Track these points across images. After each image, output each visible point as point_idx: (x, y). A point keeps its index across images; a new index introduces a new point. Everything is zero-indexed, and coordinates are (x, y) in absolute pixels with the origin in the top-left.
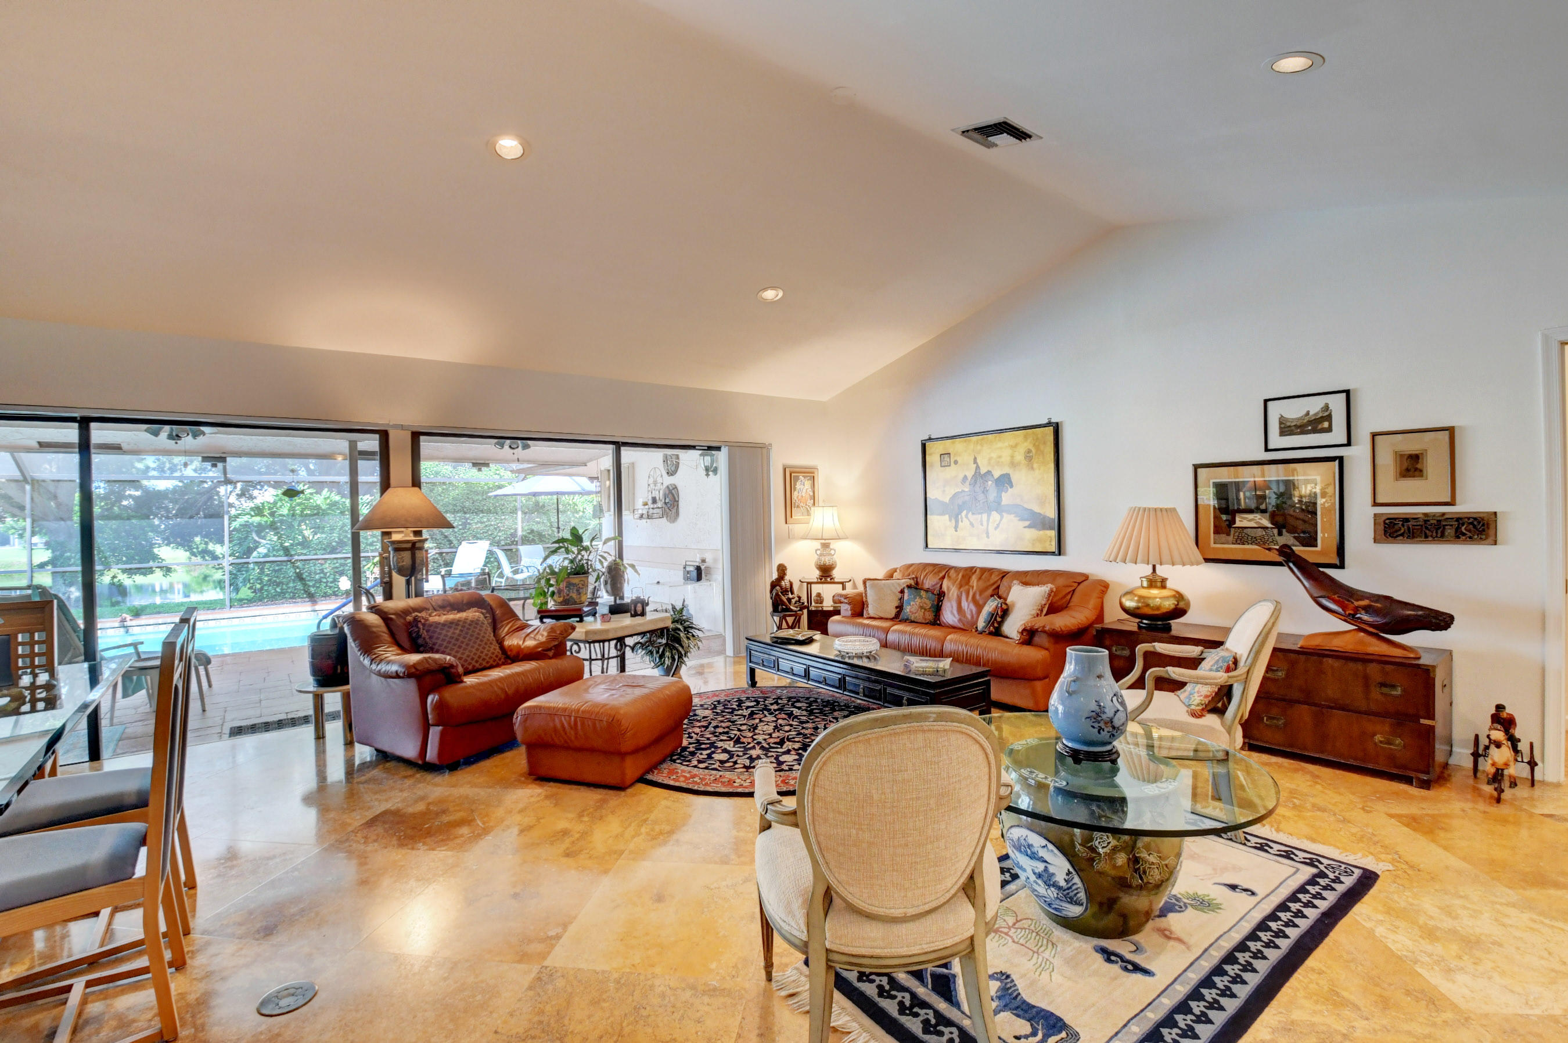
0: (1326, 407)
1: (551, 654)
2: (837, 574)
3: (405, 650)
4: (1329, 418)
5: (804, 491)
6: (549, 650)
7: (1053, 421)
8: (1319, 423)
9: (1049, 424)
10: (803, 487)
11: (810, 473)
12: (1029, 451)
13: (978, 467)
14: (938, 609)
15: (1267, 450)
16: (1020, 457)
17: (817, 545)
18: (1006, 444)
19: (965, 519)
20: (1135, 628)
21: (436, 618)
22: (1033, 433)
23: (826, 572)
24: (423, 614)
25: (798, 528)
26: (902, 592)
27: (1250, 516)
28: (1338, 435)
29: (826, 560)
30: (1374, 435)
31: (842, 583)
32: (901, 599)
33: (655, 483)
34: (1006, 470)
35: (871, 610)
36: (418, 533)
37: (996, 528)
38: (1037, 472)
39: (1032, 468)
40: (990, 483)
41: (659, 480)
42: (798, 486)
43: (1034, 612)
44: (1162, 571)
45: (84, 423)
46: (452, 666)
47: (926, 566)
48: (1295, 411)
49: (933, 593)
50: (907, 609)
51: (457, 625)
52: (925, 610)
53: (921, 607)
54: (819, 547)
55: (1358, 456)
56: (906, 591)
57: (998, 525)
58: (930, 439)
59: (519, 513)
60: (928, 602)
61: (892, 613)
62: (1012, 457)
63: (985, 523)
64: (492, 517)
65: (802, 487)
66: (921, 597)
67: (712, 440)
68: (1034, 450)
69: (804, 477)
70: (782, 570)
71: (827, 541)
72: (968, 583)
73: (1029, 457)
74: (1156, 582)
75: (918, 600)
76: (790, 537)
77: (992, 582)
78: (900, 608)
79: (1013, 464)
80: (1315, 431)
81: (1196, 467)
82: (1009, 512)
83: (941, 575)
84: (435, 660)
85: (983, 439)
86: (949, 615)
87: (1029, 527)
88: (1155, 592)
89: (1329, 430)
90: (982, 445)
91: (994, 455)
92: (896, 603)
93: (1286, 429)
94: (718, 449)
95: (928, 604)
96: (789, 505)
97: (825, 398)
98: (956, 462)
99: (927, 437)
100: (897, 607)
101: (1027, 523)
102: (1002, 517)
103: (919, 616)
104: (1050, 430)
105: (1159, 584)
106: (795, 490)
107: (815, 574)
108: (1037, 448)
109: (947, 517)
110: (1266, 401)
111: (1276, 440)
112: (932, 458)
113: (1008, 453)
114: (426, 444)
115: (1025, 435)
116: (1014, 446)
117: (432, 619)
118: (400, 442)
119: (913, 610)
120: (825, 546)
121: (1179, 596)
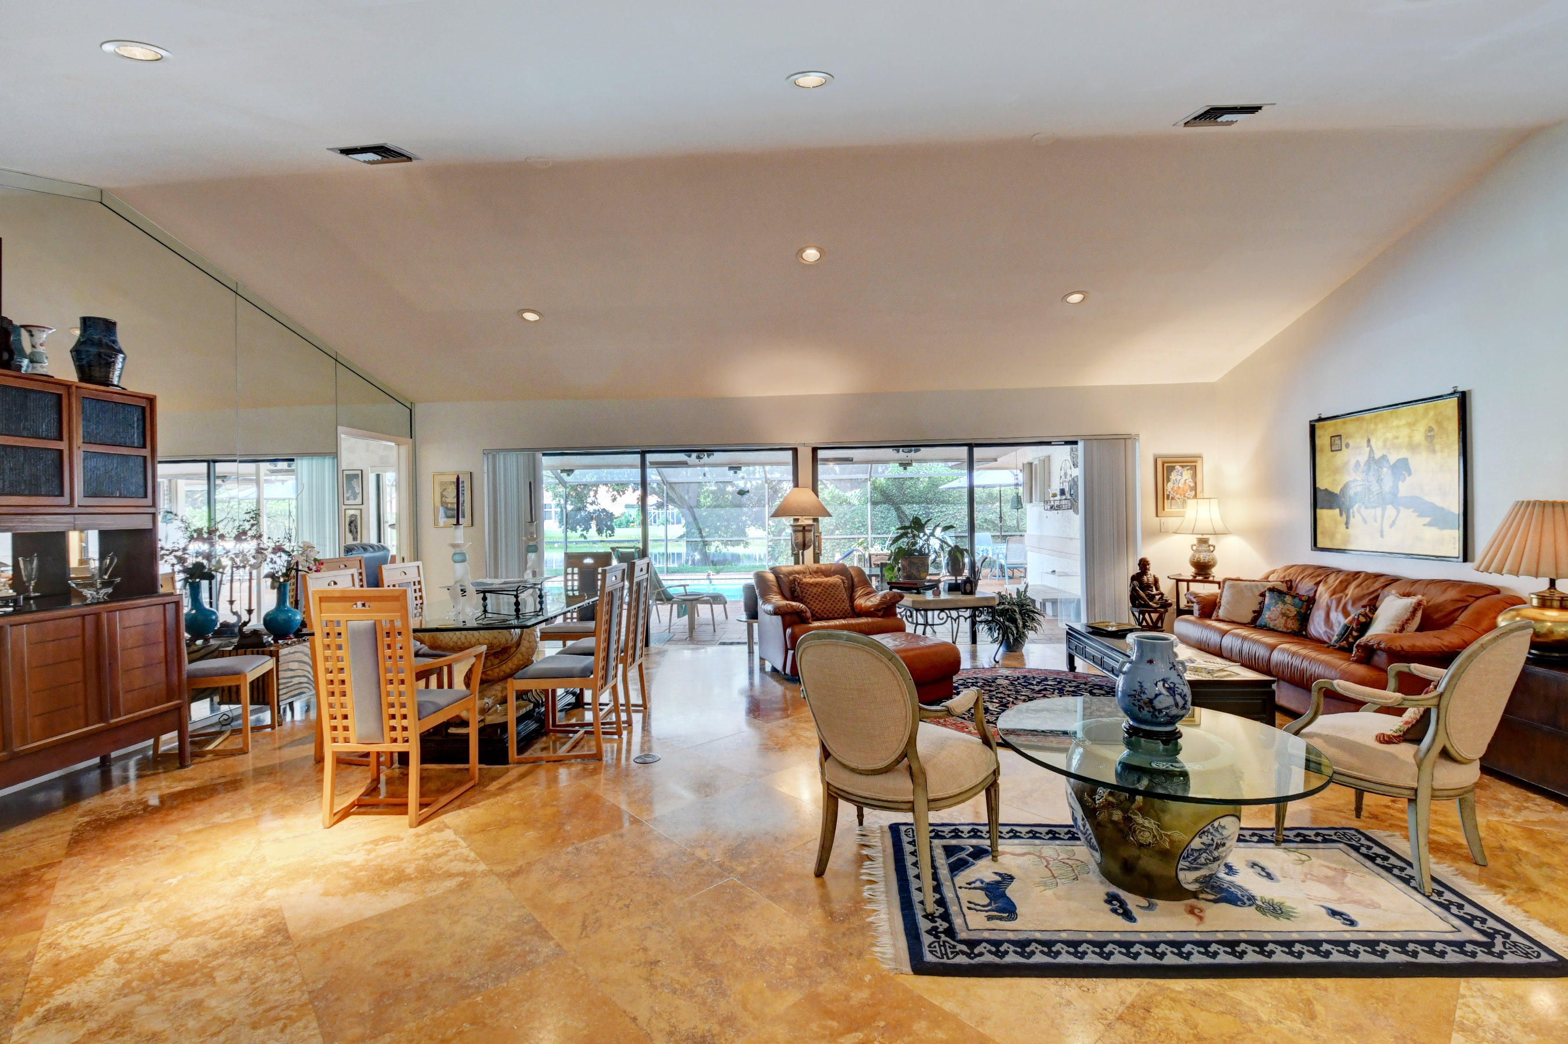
1: (880, 614)
2: (1216, 572)
3: (785, 598)
5: (1182, 481)
6: (879, 611)
7: (1459, 388)
9: (1454, 393)
10: (1181, 478)
11: (1191, 463)
12: (1431, 429)
13: (1371, 451)
14: (1304, 618)
16: (1419, 436)
17: (1193, 540)
18: (1403, 422)
19: (1357, 514)
21: (808, 580)
22: (1435, 407)
23: (1203, 570)
24: (800, 576)
25: (1171, 522)
26: (1263, 595)
29: (1203, 557)
31: (1219, 583)
32: (1261, 603)
33: (1066, 474)
34: (1404, 454)
35: (1221, 613)
36: (816, 520)
37: (1392, 526)
38: (1439, 454)
39: (1434, 451)
40: (1385, 469)
41: (1069, 472)
42: (1174, 476)
45: (643, 453)
46: (802, 611)
47: (1306, 567)
49: (1300, 600)
50: (1267, 615)
51: (819, 586)
52: (1288, 617)
53: (1283, 615)
54: (1195, 542)
56: (1267, 594)
57: (1394, 522)
58: (1320, 420)
60: (1292, 609)
61: (1248, 617)
62: (1410, 437)
63: (1379, 519)
64: (950, 507)
65: (1179, 477)
66: (1284, 603)
67: (1069, 434)
68: (1435, 427)
69: (1183, 467)
70: (1144, 564)
71: (1205, 536)
72: (1344, 588)
73: (1430, 436)
74: (1552, 600)
75: (1280, 606)
76: (1161, 532)
77: (1371, 590)
78: (1258, 613)
79: (1413, 447)
82: (1407, 507)
83: (1319, 579)
84: (792, 606)
85: (1376, 417)
86: (1317, 626)
87: (1429, 524)
88: (1551, 614)
90: (1376, 424)
91: (1389, 435)
92: (1257, 608)
94: (1075, 443)
95: (1293, 611)
96: (1162, 497)
97: (1214, 377)
98: (1347, 446)
99: (1316, 417)
100: (1254, 612)
101: (1427, 520)
102: (1398, 512)
103: (1280, 624)
104: (1454, 402)
105: (1556, 604)
106: (1168, 480)
107: (1189, 572)
108: (1439, 423)
109: (1336, 512)
112: (1323, 441)
113: (1405, 432)
114: (821, 454)
115: (1426, 410)
116: (1411, 425)
117: (805, 580)
118: (805, 455)
119: (1273, 616)
120: (1203, 541)
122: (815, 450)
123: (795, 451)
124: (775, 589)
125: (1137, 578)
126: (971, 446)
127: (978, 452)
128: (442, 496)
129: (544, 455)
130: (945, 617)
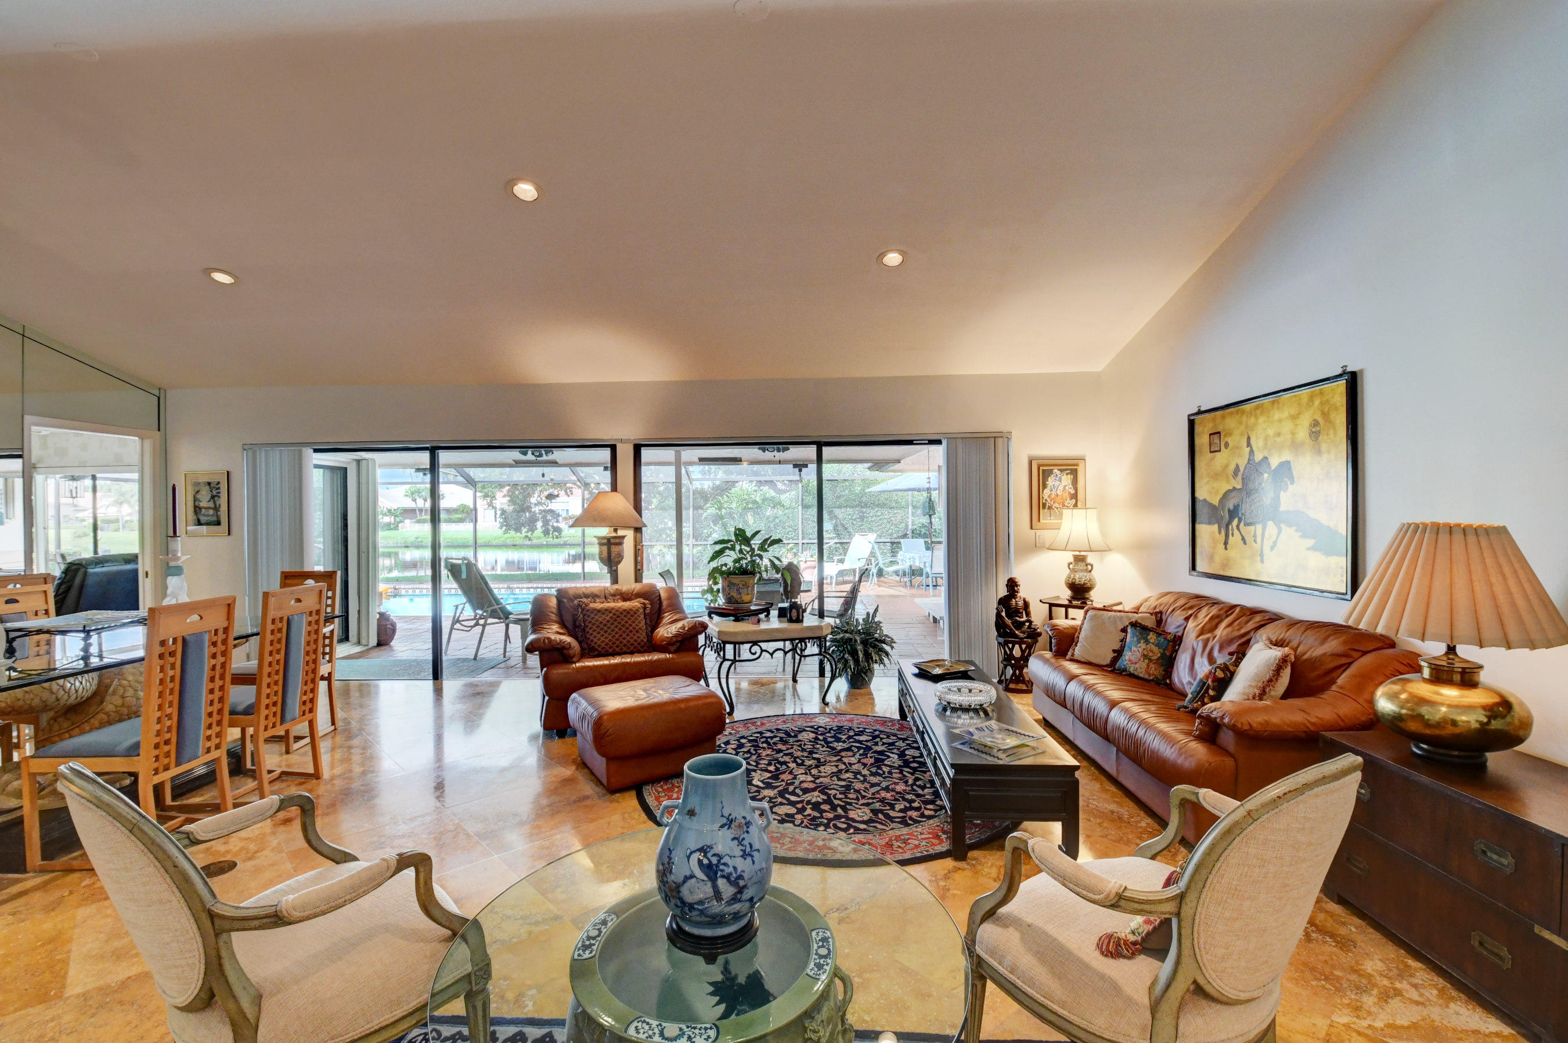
1: (672, 648)
5: (1061, 488)
6: (672, 644)
7: (1349, 368)
9: (1344, 374)
10: (1059, 484)
11: (1072, 468)
12: (1316, 423)
13: (1252, 452)
14: (1168, 662)
16: (1303, 434)
17: (1069, 557)
18: (1286, 414)
19: (1236, 531)
22: (1321, 393)
23: (1080, 592)
24: (589, 600)
25: (1046, 536)
26: (1124, 630)
29: (1080, 578)
32: (1123, 640)
34: (1286, 456)
35: (1078, 651)
37: (1272, 548)
38: (1325, 456)
39: (1319, 452)
40: (1266, 476)
42: (1051, 481)
45: (433, 451)
47: (1180, 595)
49: (1166, 639)
50: (1127, 656)
51: (610, 612)
52: (1150, 660)
53: (1145, 656)
54: (1072, 560)
56: (1130, 630)
57: (1275, 544)
58: (1200, 412)
59: (910, 508)
60: (1155, 649)
61: (1106, 658)
62: (1293, 434)
63: (1259, 539)
65: (1057, 483)
66: (1147, 642)
67: (931, 430)
68: (1320, 420)
69: (1061, 471)
70: (1012, 584)
71: (1082, 553)
73: (1315, 433)
74: (1450, 672)
75: (1142, 645)
76: (1037, 547)
77: (1243, 631)
78: (1119, 653)
79: (1296, 447)
82: (1289, 525)
83: (1190, 612)
85: (1257, 408)
86: (1181, 675)
87: (1312, 549)
88: (1450, 693)
90: (1256, 418)
91: (1271, 432)
92: (1117, 646)
94: (938, 442)
95: (1157, 652)
96: (1038, 506)
97: (1098, 366)
98: (1227, 445)
99: (1195, 410)
100: (1114, 651)
101: (1311, 542)
102: (1280, 531)
103: (1140, 668)
104: (1341, 385)
105: (1457, 678)
106: (1045, 486)
107: (1065, 595)
108: (1325, 415)
109: (1216, 526)
112: (1202, 440)
113: (1287, 427)
114: (646, 454)
115: (1311, 398)
116: (1294, 418)
117: (592, 605)
118: (625, 453)
119: (1134, 659)
120: (1079, 559)
121: (1503, 706)
122: (637, 449)
123: (613, 448)
124: (553, 617)
125: (1004, 602)
126: (820, 445)
127: (827, 451)
128: (195, 500)
129: (316, 451)
130: (759, 651)
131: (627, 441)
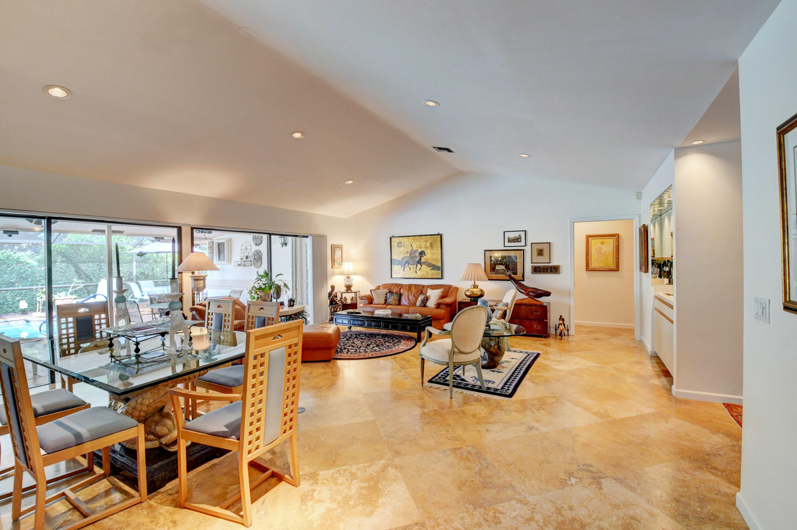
0: (520, 235)
2: (353, 289)
4: (520, 238)
5: (339, 255)
7: (440, 233)
8: (518, 240)
9: (438, 234)
10: (338, 253)
11: (340, 247)
12: (432, 243)
13: (412, 248)
14: (400, 300)
15: (504, 246)
16: (428, 245)
18: (424, 240)
19: (407, 267)
20: (469, 301)
22: (433, 237)
23: (349, 288)
25: (336, 270)
26: (386, 294)
27: (500, 266)
28: (523, 243)
29: (348, 283)
30: (532, 244)
31: (355, 292)
32: (386, 297)
33: (246, 249)
35: (375, 301)
37: (419, 270)
38: (434, 250)
39: (432, 248)
41: (249, 247)
43: (438, 298)
44: (477, 283)
47: (393, 284)
48: (512, 235)
49: (398, 294)
50: (389, 301)
53: (394, 299)
54: (346, 278)
55: (528, 249)
56: (388, 294)
57: (420, 269)
61: (383, 302)
62: (425, 245)
63: (415, 268)
66: (393, 295)
69: (338, 249)
70: (333, 288)
71: (349, 275)
72: (411, 290)
73: (432, 245)
74: (475, 286)
75: (393, 297)
76: (333, 274)
77: (420, 289)
78: (386, 300)
79: (426, 248)
80: (517, 242)
81: (485, 251)
83: (400, 287)
85: (414, 238)
86: (404, 301)
87: (432, 269)
88: (475, 290)
89: (520, 241)
90: (414, 240)
91: (419, 244)
93: (510, 241)
94: (307, 237)
95: (396, 298)
97: (346, 217)
98: (404, 246)
99: (392, 236)
101: (431, 268)
102: (422, 266)
103: (394, 302)
104: (439, 236)
106: (335, 254)
107: (344, 289)
108: (435, 242)
109: (400, 266)
110: (504, 232)
111: (507, 244)
112: (394, 244)
113: (424, 243)
115: (430, 238)
116: (426, 241)
119: (391, 301)
120: (348, 277)
121: (482, 291)
122: (192, 229)
125: (330, 294)
127: (273, 237)
131: (188, 225)
